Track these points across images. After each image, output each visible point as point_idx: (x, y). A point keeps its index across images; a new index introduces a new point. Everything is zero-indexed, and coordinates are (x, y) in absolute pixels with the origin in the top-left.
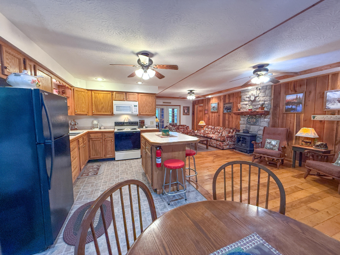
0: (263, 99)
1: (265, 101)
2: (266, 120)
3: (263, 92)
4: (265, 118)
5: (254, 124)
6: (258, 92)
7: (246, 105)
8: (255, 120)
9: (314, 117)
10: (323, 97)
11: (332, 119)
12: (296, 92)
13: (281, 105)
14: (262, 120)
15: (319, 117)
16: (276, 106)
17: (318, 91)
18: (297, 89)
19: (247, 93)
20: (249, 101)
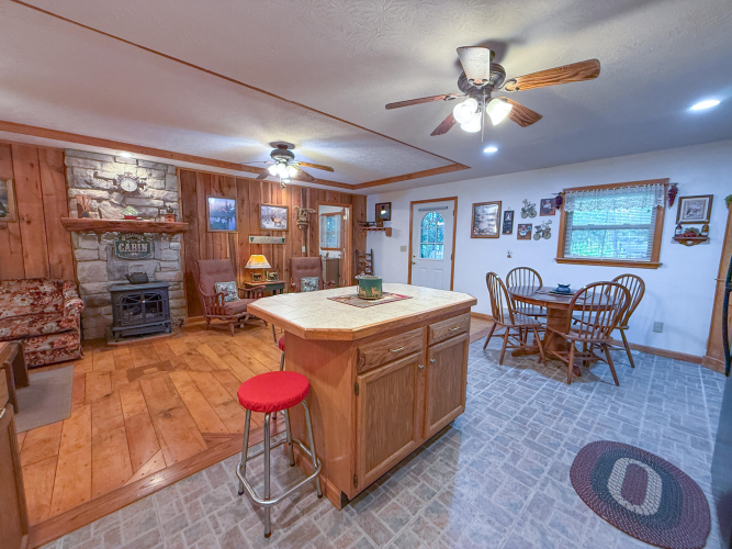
0: (159, 194)
1: (165, 201)
2: (172, 244)
3: (158, 178)
4: (170, 240)
5: (144, 256)
6: (142, 173)
7: (100, 200)
8: (145, 247)
9: (252, 239)
10: (258, 210)
11: (269, 242)
12: (223, 195)
13: (199, 213)
14: (164, 244)
15: (257, 239)
16: (190, 216)
17: (251, 202)
18: (225, 189)
19: (98, 165)
20: (111, 191)
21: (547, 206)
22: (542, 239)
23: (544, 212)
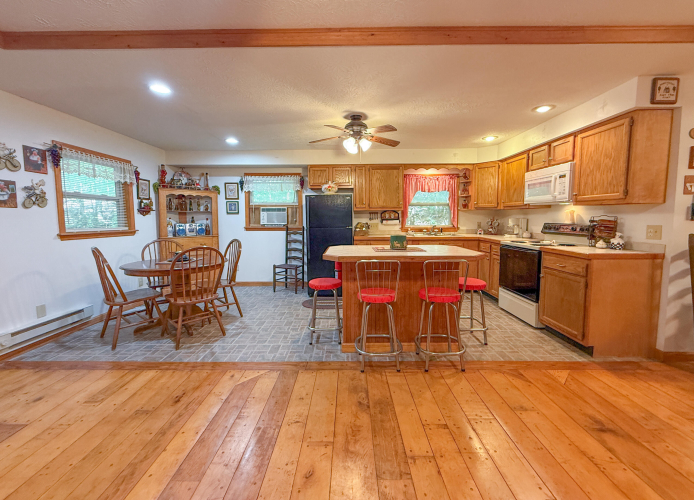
21: (35, 158)
22: (35, 207)
23: (31, 166)
